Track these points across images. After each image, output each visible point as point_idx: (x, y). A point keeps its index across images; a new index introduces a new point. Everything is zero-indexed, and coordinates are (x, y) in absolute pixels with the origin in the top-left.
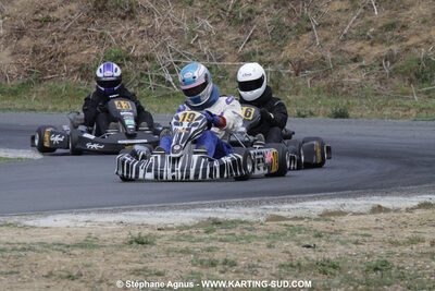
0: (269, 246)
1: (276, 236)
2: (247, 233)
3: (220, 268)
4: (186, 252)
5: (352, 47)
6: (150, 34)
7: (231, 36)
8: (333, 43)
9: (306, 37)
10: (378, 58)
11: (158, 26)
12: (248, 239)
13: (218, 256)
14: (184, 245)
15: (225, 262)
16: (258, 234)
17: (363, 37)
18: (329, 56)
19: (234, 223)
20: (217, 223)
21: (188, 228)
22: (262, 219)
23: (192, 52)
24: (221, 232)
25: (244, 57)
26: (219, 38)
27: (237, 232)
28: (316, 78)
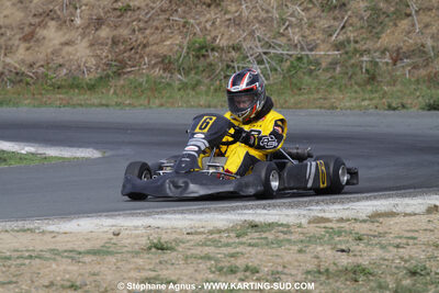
0: (300, 251)
1: (313, 239)
2: (282, 236)
3: (240, 275)
4: (207, 258)
6: (237, 22)
7: (324, 23)
8: (434, 29)
9: (404, 24)
11: (245, 13)
12: (279, 243)
13: (240, 262)
14: (207, 250)
15: (247, 269)
16: (293, 237)
18: (429, 43)
19: (270, 226)
20: (254, 226)
21: (220, 231)
22: (304, 221)
23: (282, 41)
24: (254, 235)
25: (338, 46)
26: (311, 26)
27: (271, 237)
28: (415, 67)
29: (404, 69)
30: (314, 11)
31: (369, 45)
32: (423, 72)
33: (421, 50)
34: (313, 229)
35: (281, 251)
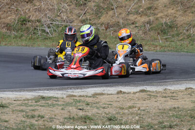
0: (62, 109)
1: (68, 104)
2: (55, 102)
3: (36, 119)
4: (22, 111)
5: (132, 17)
6: (39, 10)
7: (76, 11)
8: (123, 15)
9: (111, 13)
10: (144, 23)
11: (43, 6)
12: (53, 105)
13: (36, 113)
14: (23, 108)
15: (39, 116)
16: (59, 103)
17: (137, 13)
18: (121, 21)
19: (50, 98)
20: (43, 98)
21: (28, 100)
22: (65, 96)
23: (59, 18)
24: (43, 102)
25: (82, 21)
26: (71, 12)
27: (50, 102)
28: (115, 31)
29: (110, 32)
30: (73, 6)
31: (96, 21)
33: (117, 24)
34: (68, 100)
35: (54, 109)
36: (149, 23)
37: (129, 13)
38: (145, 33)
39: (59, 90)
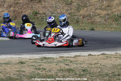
0: (56, 65)
1: (60, 62)
2: (52, 61)
3: (41, 70)
4: (33, 66)
5: (98, 11)
6: (44, 7)
7: (66, 8)
8: (93, 10)
9: (86, 9)
10: (105, 15)
11: (47, 5)
12: (51, 62)
13: (41, 67)
14: (33, 64)
15: (43, 69)
16: (55, 61)
17: (101, 9)
18: (92, 13)
19: (49, 58)
20: (45, 58)
21: (37, 59)
22: (58, 57)
23: (56, 12)
24: (45, 61)
25: (70, 14)
26: (63, 9)
27: (49, 61)
28: (88, 19)
29: (85, 20)
30: (64, 5)
31: (77, 14)
32: (90, 21)
33: (90, 15)
34: (60, 59)
35: (52, 65)
36: (108, 14)
37: (96, 9)
38: (105, 20)
39: (55, 53)
